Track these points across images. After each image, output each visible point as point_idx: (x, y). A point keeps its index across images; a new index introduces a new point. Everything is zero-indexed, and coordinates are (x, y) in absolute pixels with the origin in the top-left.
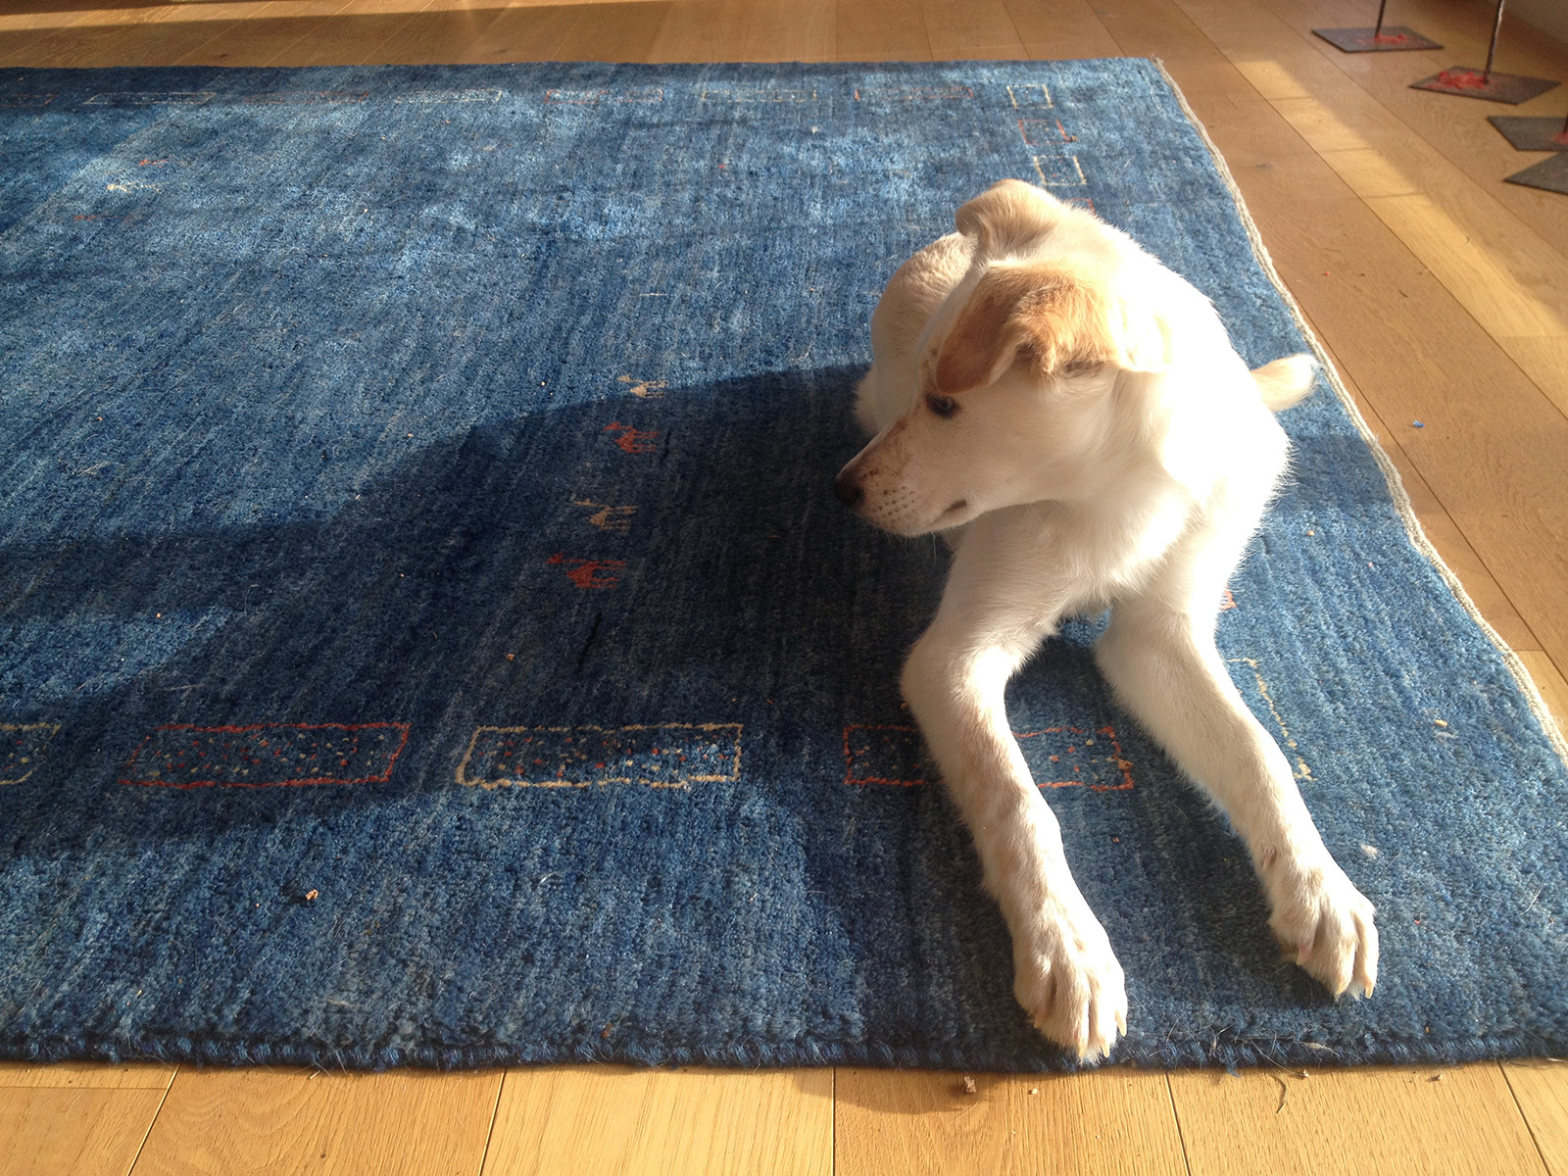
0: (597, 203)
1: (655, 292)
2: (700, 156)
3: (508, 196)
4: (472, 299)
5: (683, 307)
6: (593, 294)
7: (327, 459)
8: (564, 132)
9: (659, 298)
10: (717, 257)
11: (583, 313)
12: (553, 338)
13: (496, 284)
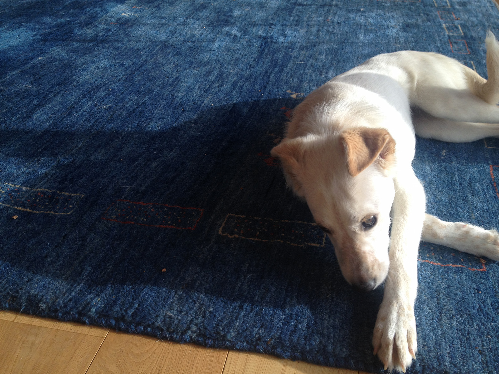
0: (283, 30)
1: (302, 61)
2: (320, 16)
3: (253, 26)
4: (237, 59)
5: (311, 67)
6: (279, 61)
7: (184, 111)
8: (273, 6)
9: (303, 64)
10: (324, 51)
11: (276, 67)
12: (264, 75)
13: (246, 55)
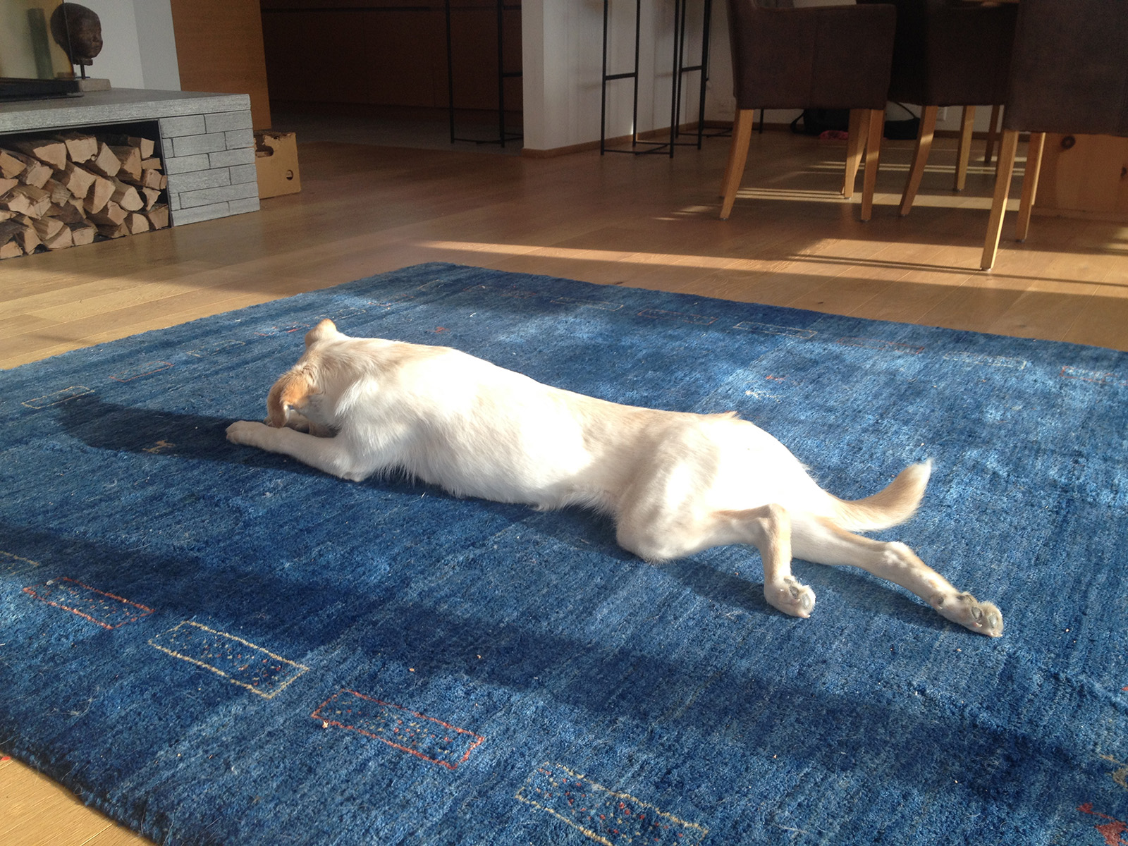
0: (1107, 472)
3: (1034, 453)
4: (1005, 537)
6: (1107, 555)
7: (894, 653)
8: (1077, 404)
11: (1099, 571)
12: (1073, 589)
13: (1024, 529)
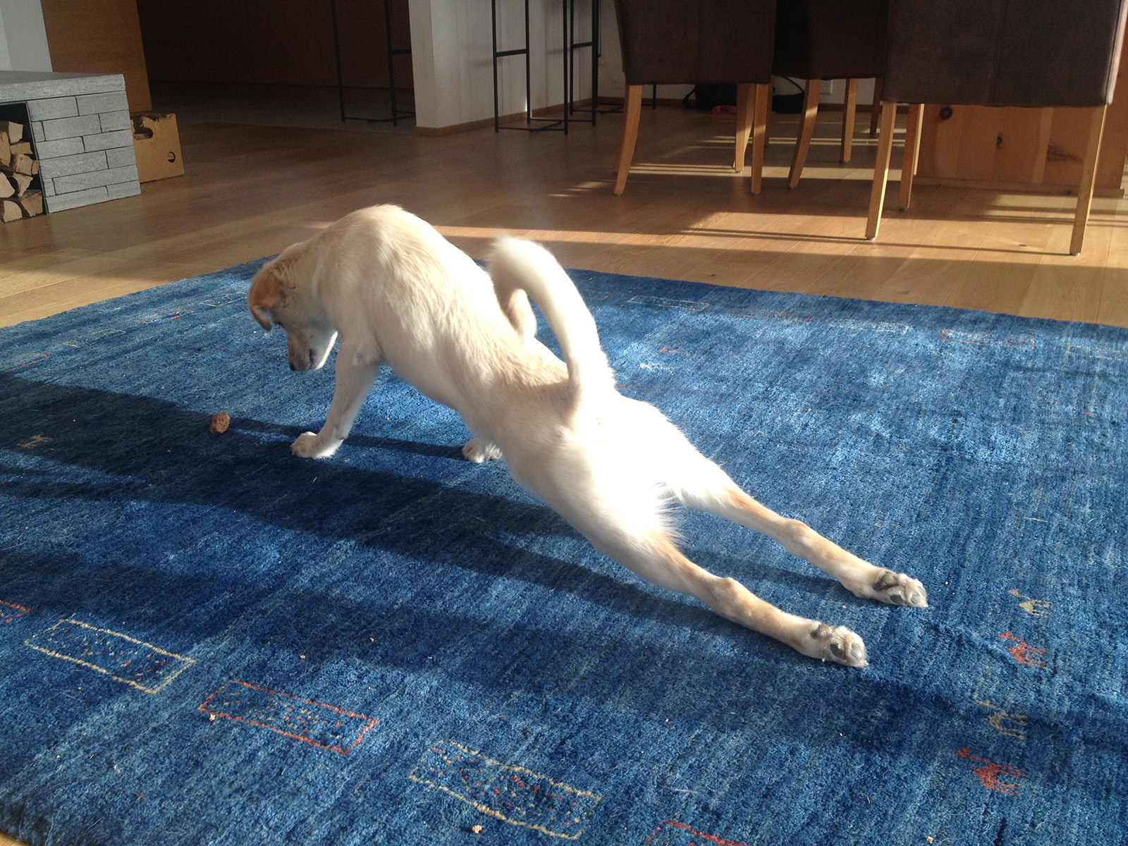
0: (984, 430)
1: (1037, 517)
2: (1068, 401)
3: (915, 414)
4: (888, 496)
5: (1061, 534)
6: (984, 509)
8: (957, 366)
9: (1041, 523)
10: (1088, 494)
11: (976, 525)
12: (952, 543)
13: (906, 487)
